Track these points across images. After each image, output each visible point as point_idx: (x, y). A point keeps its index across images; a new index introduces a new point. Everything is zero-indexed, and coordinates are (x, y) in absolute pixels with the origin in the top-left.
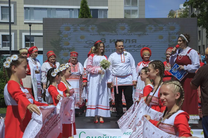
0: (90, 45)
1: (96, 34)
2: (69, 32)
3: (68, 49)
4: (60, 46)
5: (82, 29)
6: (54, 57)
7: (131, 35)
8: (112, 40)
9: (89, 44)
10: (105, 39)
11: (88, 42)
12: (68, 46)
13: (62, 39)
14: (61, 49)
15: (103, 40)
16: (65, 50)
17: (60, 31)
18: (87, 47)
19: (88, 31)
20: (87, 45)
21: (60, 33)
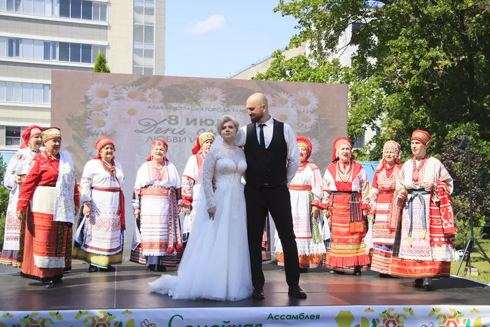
0: (146, 128)
1: (159, 106)
2: (105, 100)
3: (102, 133)
4: (87, 127)
5: (131, 96)
6: (111, 148)
7: (229, 110)
8: (190, 120)
9: (146, 126)
10: (177, 117)
11: (143, 122)
12: (103, 129)
13: (91, 115)
14: (89, 133)
15: (173, 118)
16: (95, 136)
17: (86, 97)
18: (141, 132)
19: (144, 100)
20: (142, 128)
21: (87, 101)
